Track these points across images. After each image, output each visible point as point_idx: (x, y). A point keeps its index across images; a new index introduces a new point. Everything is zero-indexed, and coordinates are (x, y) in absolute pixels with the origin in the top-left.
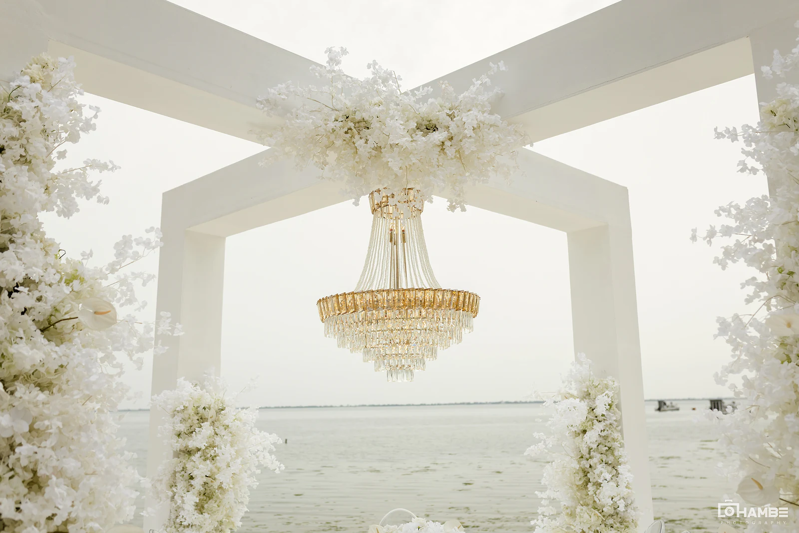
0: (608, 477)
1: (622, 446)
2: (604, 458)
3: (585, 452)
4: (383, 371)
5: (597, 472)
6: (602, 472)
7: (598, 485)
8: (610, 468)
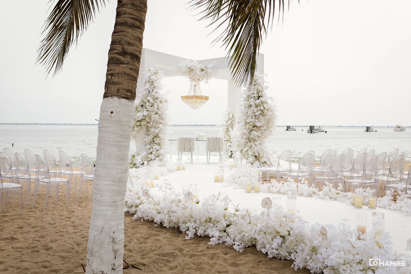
0: (231, 130)
1: (235, 125)
2: (231, 126)
3: (228, 125)
4: (192, 108)
5: (229, 129)
6: (230, 129)
7: (229, 132)
8: (232, 128)
